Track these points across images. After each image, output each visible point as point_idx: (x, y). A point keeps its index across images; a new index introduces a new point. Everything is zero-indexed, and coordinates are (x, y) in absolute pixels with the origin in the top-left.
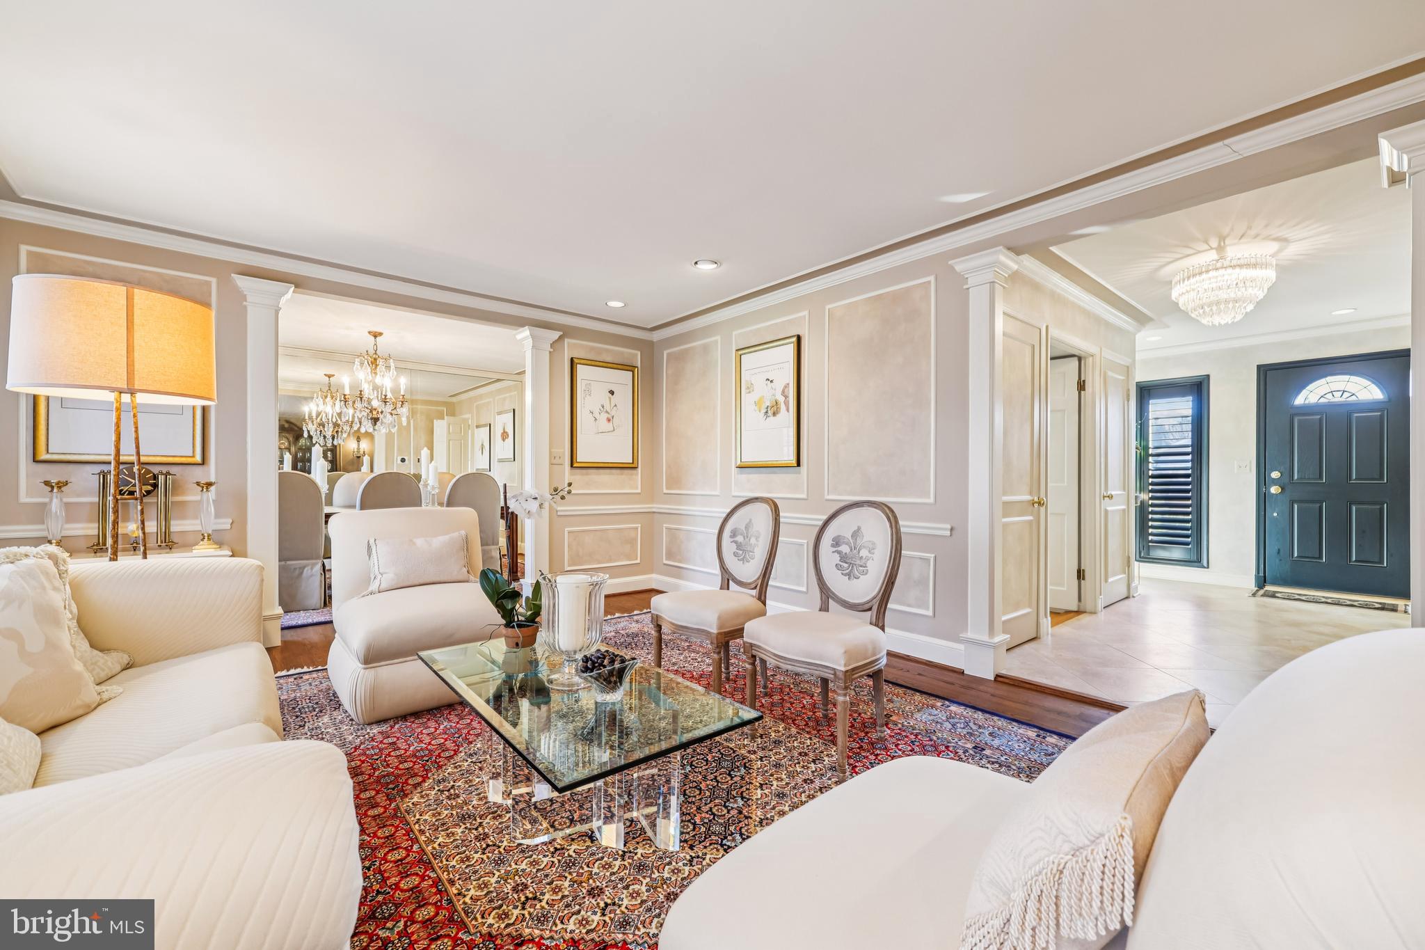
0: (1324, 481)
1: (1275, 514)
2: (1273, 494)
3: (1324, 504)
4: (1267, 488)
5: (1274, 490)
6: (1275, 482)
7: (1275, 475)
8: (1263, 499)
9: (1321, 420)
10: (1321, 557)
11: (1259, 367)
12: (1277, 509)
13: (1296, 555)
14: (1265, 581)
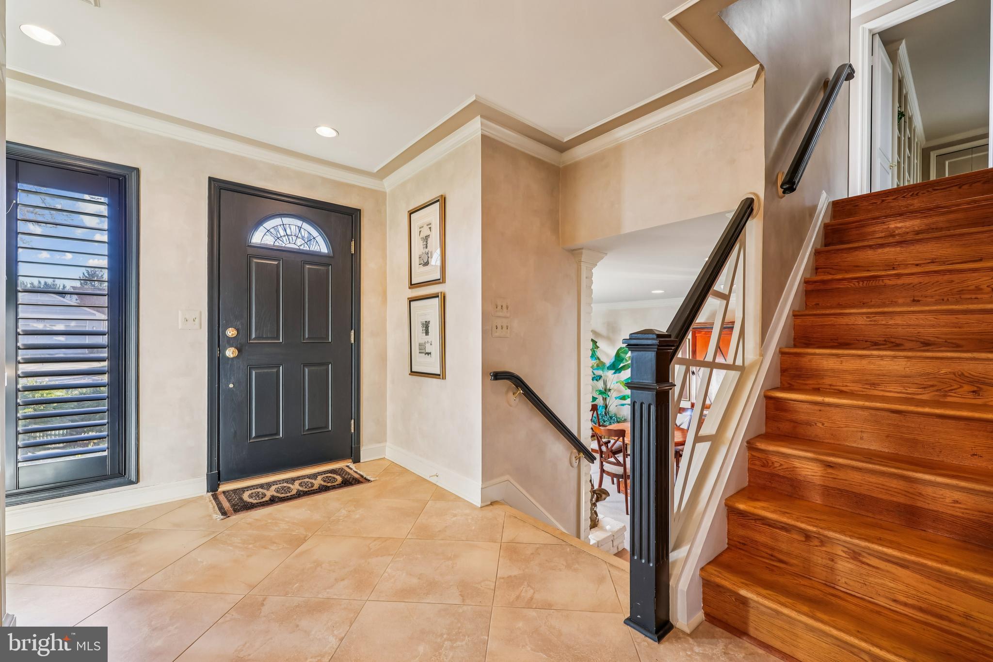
0: (281, 341)
1: (231, 386)
2: (228, 358)
3: (281, 367)
4: (222, 351)
5: (231, 353)
6: (231, 342)
7: (231, 332)
8: (216, 364)
9: (278, 266)
10: (278, 433)
11: (209, 177)
12: (233, 379)
13: (254, 435)
14: (219, 479)
